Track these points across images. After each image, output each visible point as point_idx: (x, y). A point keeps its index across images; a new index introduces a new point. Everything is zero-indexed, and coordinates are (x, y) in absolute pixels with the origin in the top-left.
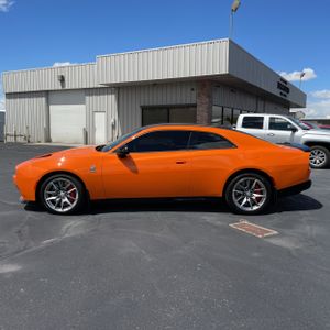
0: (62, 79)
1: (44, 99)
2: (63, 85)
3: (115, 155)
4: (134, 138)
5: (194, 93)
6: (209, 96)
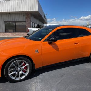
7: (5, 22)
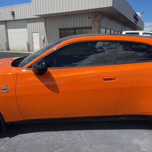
0: (13, 14)
1: (4, 26)
2: (14, 17)
3: (31, 71)
4: (55, 49)
5: (90, 20)
6: (99, 22)
7: (60, 30)
